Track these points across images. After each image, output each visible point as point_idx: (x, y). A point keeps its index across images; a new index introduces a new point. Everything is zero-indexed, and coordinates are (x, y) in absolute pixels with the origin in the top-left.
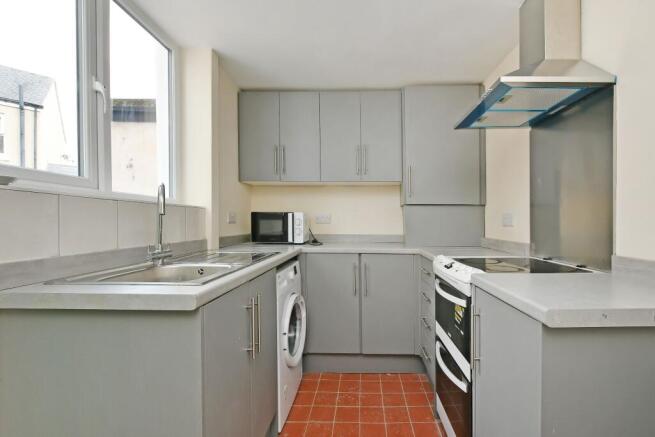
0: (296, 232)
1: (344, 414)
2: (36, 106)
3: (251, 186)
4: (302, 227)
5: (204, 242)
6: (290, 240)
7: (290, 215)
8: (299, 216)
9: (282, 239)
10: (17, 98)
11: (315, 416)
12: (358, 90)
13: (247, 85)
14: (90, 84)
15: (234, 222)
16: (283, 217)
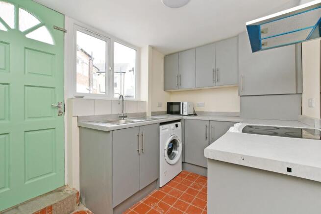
0: (184, 110)
1: (190, 191)
2: (124, 73)
3: (171, 92)
4: (187, 108)
5: (145, 113)
6: (181, 113)
7: (181, 104)
8: (185, 103)
9: (178, 113)
10: (120, 71)
11: (178, 187)
12: (213, 43)
13: (167, 53)
14: (108, 68)
15: (161, 106)
16: (179, 104)
